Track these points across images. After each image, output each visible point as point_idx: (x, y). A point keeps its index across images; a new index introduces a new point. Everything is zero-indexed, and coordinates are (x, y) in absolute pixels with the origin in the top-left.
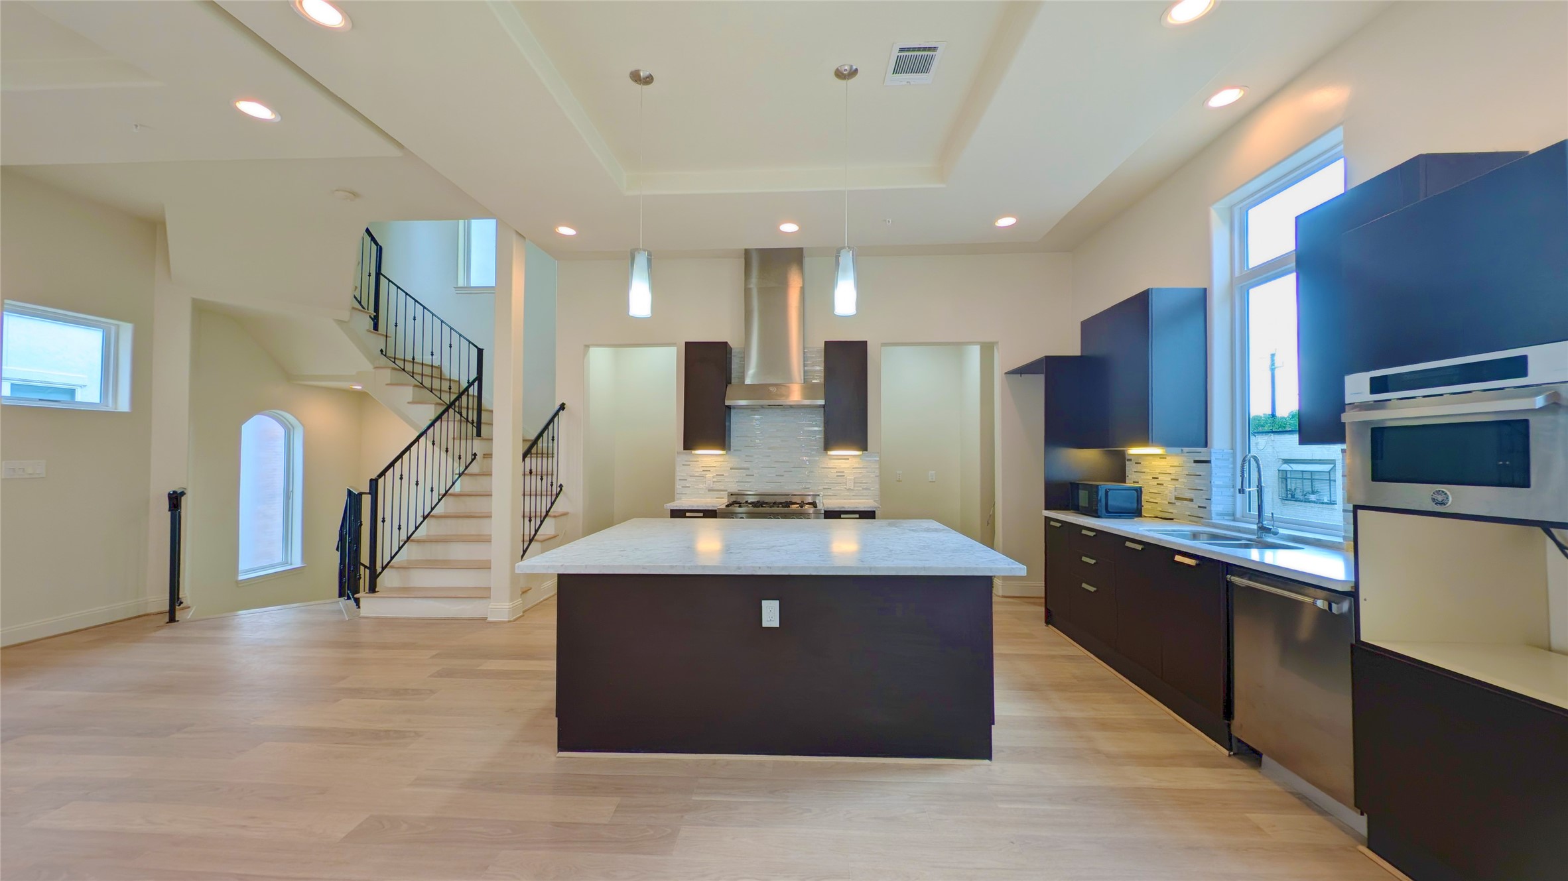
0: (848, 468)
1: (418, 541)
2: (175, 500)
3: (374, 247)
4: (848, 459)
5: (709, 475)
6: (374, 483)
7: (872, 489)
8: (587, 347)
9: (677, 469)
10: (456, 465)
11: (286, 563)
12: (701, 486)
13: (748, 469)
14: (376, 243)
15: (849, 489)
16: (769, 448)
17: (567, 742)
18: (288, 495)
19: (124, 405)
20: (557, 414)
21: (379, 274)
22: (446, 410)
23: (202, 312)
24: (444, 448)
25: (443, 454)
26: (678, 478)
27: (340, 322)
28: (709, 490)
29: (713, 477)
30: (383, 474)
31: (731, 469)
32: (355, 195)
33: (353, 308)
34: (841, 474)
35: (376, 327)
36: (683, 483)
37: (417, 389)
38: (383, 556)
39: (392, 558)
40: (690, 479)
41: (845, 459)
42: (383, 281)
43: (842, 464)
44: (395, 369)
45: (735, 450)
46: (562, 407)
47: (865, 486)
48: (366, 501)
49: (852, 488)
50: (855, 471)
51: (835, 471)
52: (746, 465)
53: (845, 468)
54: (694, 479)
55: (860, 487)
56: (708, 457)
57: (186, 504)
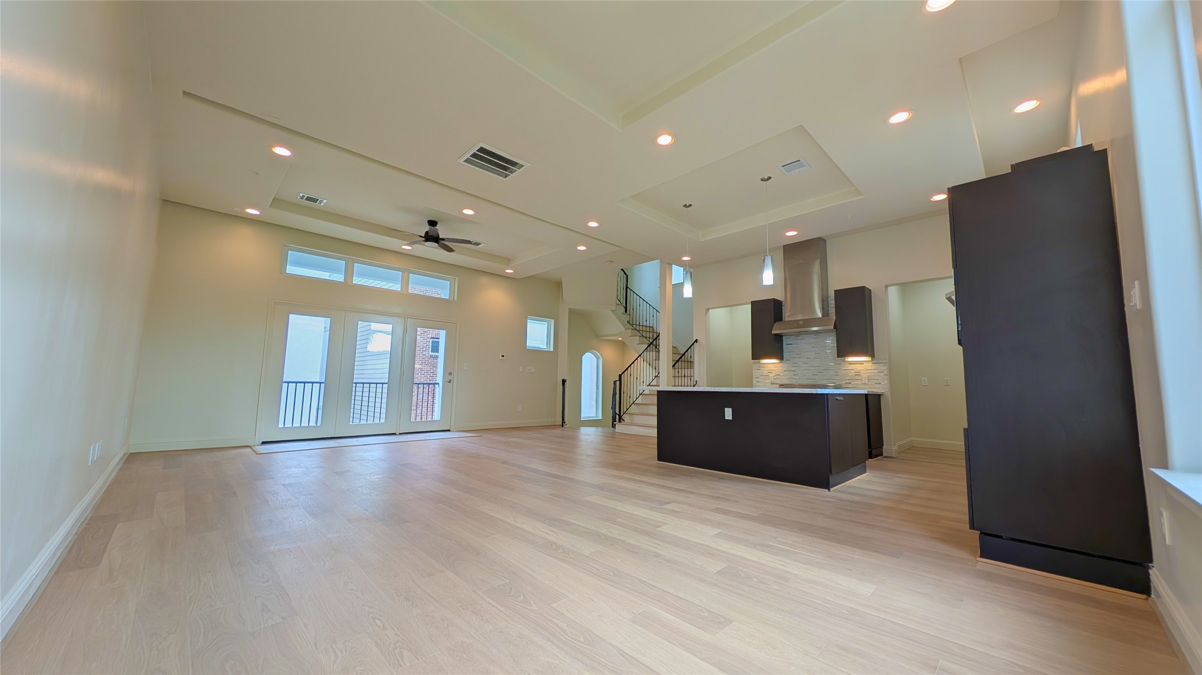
0: (863, 370)
1: (637, 404)
2: (564, 381)
3: (625, 275)
4: (863, 364)
5: (771, 375)
6: (620, 376)
7: (882, 383)
8: (708, 310)
9: (754, 372)
10: (654, 371)
11: (597, 417)
12: (767, 381)
13: (794, 371)
14: (626, 274)
15: (865, 384)
16: (808, 358)
17: (660, 459)
18: (597, 388)
19: (552, 349)
20: (693, 344)
21: (627, 288)
22: (649, 346)
23: (571, 312)
24: (648, 362)
25: (648, 365)
26: (754, 377)
27: (612, 311)
28: (772, 384)
29: (774, 376)
30: (624, 372)
31: (784, 371)
32: (612, 262)
33: (617, 304)
34: (858, 374)
35: (626, 311)
36: (757, 379)
37: (641, 338)
38: (623, 409)
39: (627, 410)
40: (761, 377)
41: (858, 363)
42: (628, 290)
43: (858, 367)
44: (632, 329)
45: (786, 360)
46: (696, 341)
47: (877, 382)
48: (618, 383)
49: (867, 383)
50: (868, 371)
51: (854, 371)
52: (793, 369)
53: (860, 370)
54: (763, 377)
55: (873, 382)
56: (770, 363)
57: (566, 384)
